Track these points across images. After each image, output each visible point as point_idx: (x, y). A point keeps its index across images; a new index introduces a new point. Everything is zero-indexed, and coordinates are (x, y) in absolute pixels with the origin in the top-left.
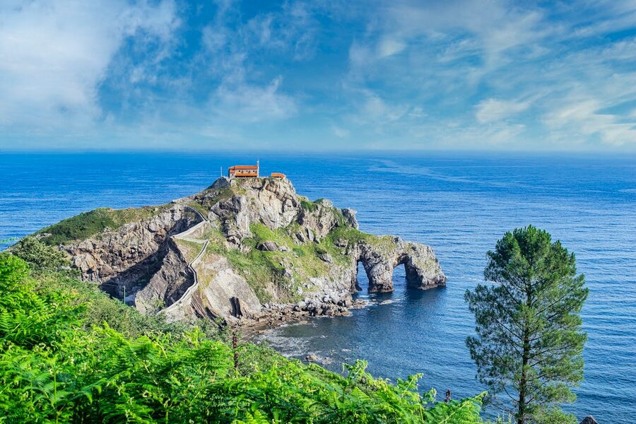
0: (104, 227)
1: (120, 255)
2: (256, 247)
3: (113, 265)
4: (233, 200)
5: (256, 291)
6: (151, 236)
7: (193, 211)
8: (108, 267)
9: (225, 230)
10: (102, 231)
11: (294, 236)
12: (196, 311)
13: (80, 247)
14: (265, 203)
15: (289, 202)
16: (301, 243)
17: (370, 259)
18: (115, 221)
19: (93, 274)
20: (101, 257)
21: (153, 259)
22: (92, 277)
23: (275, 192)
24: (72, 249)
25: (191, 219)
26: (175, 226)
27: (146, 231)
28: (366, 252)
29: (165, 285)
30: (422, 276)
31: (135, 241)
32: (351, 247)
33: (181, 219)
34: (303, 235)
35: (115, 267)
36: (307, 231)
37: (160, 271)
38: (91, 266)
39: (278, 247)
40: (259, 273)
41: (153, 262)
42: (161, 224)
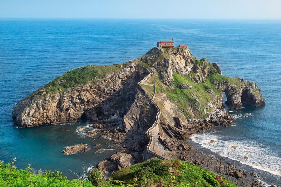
0: (95, 77)
1: (104, 92)
2: (177, 87)
3: (100, 97)
4: (164, 61)
5: (183, 112)
6: (119, 81)
7: (142, 67)
8: (98, 99)
9: (161, 78)
10: (94, 79)
11: (193, 79)
12: (163, 127)
13: (83, 88)
14: (178, 61)
15: (189, 61)
16: (197, 83)
17: (230, 91)
18: (100, 73)
19: (90, 103)
20: (94, 93)
21: (120, 93)
22: (89, 104)
23: (183, 56)
24: (79, 89)
25: (141, 72)
26: (132, 75)
27: (117, 78)
28: (228, 87)
29: (138, 111)
30: (256, 100)
31: (112, 84)
32: (220, 84)
33: (135, 71)
34: (197, 79)
35: (101, 98)
36: (199, 76)
37: (135, 103)
38: (89, 98)
39: (188, 86)
40: (182, 102)
41: (121, 95)
42: (125, 74)
